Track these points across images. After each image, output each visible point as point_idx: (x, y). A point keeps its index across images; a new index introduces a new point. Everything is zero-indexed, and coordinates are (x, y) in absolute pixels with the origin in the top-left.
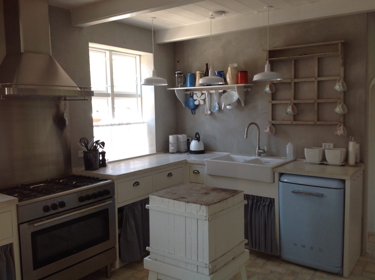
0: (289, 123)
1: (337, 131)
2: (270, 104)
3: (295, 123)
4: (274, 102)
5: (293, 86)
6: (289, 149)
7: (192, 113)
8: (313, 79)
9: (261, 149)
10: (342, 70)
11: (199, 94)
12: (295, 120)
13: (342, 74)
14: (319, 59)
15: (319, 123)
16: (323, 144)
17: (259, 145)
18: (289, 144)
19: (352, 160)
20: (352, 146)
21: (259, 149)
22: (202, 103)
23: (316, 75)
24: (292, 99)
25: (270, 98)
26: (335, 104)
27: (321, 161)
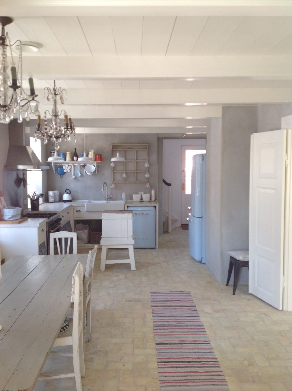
0: (123, 182)
1: (146, 186)
2: (112, 173)
3: (125, 182)
4: (114, 171)
5: (124, 164)
6: (123, 196)
7: (61, 177)
8: (134, 161)
9: (108, 196)
10: (147, 157)
11: (67, 165)
12: (125, 181)
13: (147, 159)
14: (136, 151)
15: (137, 182)
16: (139, 192)
17: (107, 195)
18: (124, 193)
19: (153, 199)
20: (153, 192)
21: (107, 197)
22: (69, 171)
23: (135, 159)
24: (124, 170)
25: (112, 170)
26: (145, 173)
27: (141, 200)
